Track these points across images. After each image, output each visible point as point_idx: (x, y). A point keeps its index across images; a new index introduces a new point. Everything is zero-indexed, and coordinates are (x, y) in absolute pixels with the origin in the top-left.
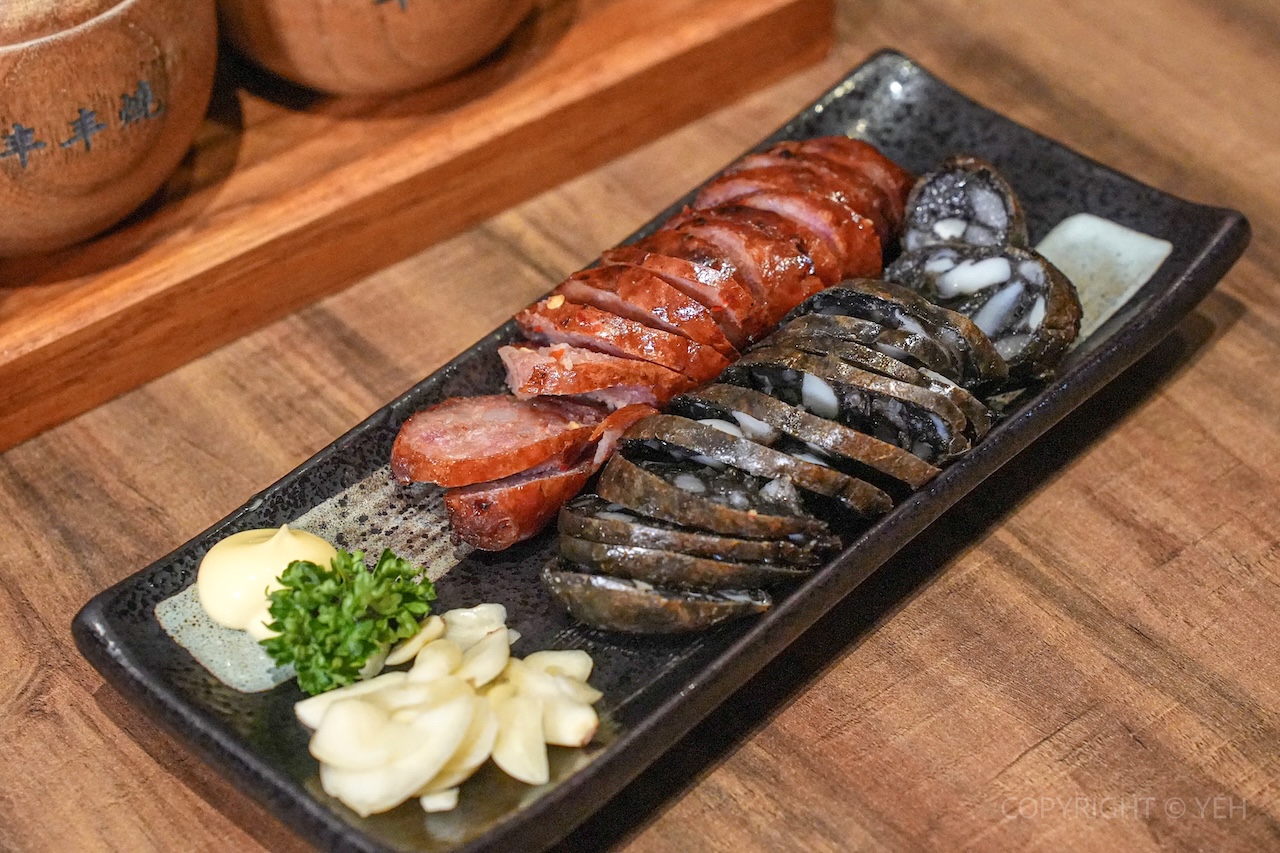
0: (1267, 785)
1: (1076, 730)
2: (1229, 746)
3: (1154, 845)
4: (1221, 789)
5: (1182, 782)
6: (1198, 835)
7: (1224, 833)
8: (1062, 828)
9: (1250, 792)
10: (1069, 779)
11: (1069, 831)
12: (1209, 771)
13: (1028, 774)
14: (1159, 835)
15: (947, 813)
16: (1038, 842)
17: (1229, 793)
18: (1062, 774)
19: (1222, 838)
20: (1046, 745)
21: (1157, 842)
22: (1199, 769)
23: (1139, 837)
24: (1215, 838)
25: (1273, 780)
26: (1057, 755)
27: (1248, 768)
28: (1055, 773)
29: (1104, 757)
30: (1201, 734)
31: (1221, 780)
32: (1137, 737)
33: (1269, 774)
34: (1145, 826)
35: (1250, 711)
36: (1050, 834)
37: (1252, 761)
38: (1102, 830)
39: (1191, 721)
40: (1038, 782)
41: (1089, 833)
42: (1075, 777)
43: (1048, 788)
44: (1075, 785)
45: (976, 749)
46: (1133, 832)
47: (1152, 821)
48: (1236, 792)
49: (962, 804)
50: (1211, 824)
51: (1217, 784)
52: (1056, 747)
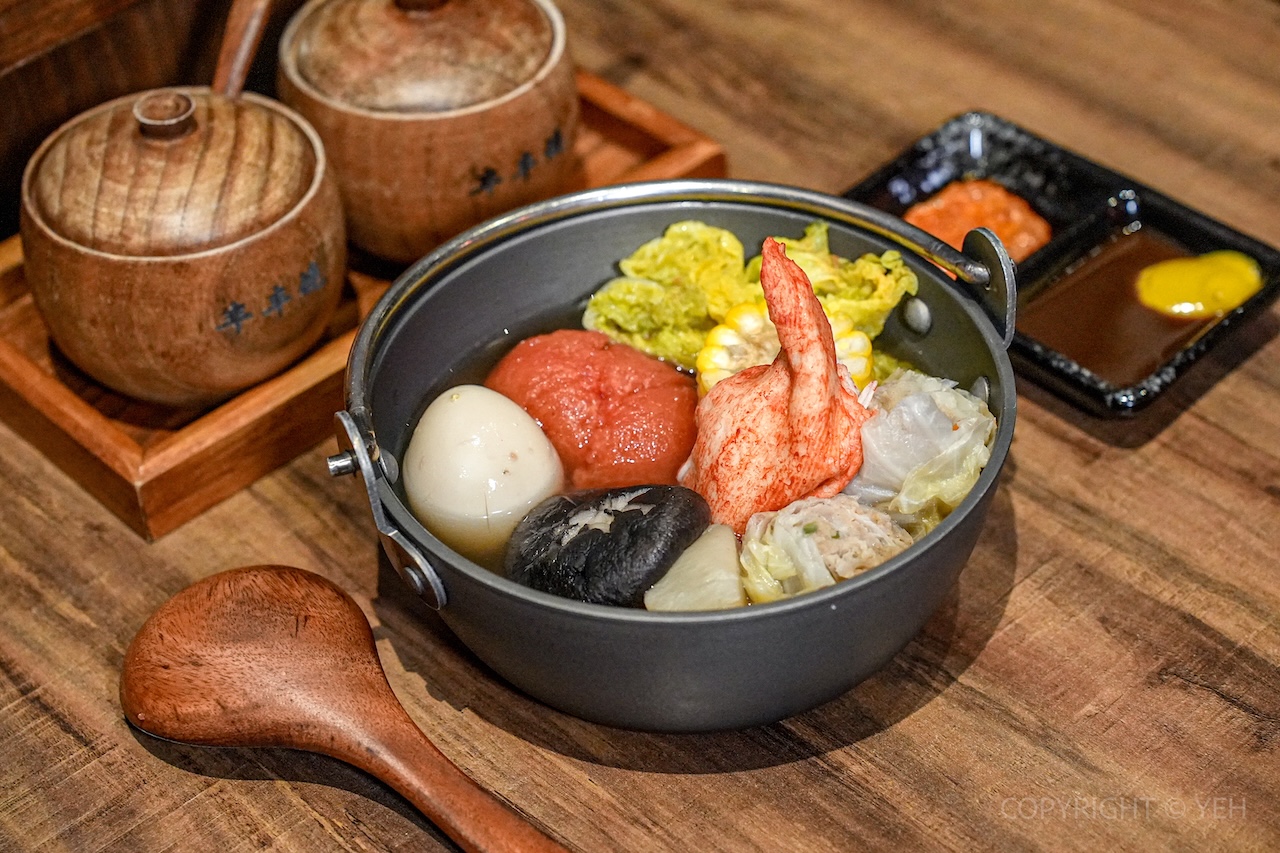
0: (1176, 592)
1: (1046, 570)
2: (1149, 571)
3: (1107, 634)
4: (1146, 596)
5: (1121, 596)
6: (1134, 626)
7: (1151, 623)
8: (1046, 630)
9: (1166, 597)
10: (1046, 600)
11: (1050, 631)
12: (1137, 587)
13: (1018, 599)
14: (1110, 629)
15: (968, 627)
16: (1031, 639)
17: (1152, 599)
18: (1041, 597)
19: (1151, 626)
20: (1028, 581)
21: (1109, 632)
22: (1131, 586)
23: (1097, 631)
24: (1146, 627)
25: (1179, 589)
26: (1035, 586)
27: (1164, 584)
28: (1036, 597)
29: (1068, 584)
30: (1128, 565)
31: (1146, 592)
32: (1088, 573)
33: (1177, 586)
34: (1099, 624)
35: (1160, 548)
36: (1038, 633)
37: (1164, 578)
38: (1071, 628)
39: (1121, 558)
40: (1025, 603)
41: (1063, 631)
42: (1050, 598)
43: (1032, 607)
44: (1050, 603)
45: (981, 586)
46: (1092, 628)
47: (1103, 620)
48: (1157, 598)
49: (977, 621)
50: (1142, 618)
51: (1143, 595)
52: (1035, 581)
